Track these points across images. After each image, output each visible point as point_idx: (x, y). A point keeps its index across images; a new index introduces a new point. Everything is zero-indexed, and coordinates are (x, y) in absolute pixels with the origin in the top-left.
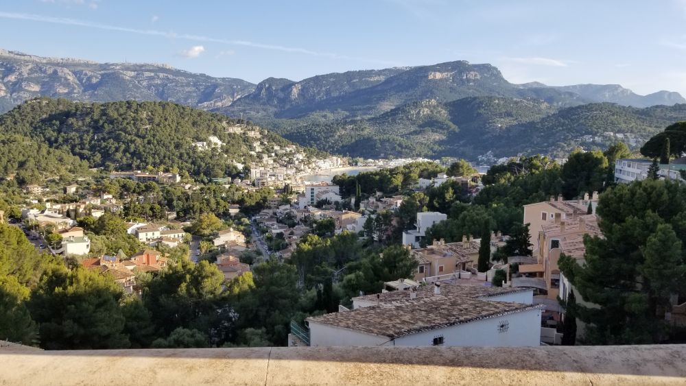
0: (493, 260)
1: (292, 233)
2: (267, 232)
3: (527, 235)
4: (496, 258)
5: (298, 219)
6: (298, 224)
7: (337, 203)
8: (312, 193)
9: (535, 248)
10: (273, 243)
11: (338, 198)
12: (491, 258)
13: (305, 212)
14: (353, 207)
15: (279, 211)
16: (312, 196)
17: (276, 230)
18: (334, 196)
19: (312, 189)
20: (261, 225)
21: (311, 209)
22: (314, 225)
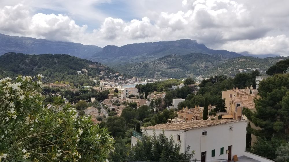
0: (209, 115)
1: (118, 109)
2: (108, 108)
3: (224, 103)
4: (211, 115)
5: (121, 103)
6: (121, 105)
7: (137, 96)
8: (127, 92)
9: (228, 109)
10: (110, 113)
11: (138, 94)
12: (208, 114)
13: (124, 100)
14: (145, 98)
15: (112, 99)
16: (127, 93)
17: (111, 107)
18: (136, 93)
19: (127, 90)
20: (105, 105)
21: (126, 98)
22: (128, 105)
